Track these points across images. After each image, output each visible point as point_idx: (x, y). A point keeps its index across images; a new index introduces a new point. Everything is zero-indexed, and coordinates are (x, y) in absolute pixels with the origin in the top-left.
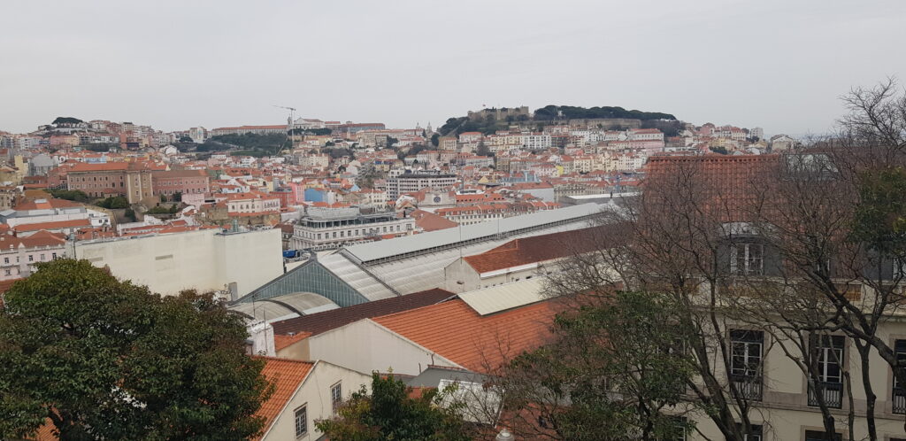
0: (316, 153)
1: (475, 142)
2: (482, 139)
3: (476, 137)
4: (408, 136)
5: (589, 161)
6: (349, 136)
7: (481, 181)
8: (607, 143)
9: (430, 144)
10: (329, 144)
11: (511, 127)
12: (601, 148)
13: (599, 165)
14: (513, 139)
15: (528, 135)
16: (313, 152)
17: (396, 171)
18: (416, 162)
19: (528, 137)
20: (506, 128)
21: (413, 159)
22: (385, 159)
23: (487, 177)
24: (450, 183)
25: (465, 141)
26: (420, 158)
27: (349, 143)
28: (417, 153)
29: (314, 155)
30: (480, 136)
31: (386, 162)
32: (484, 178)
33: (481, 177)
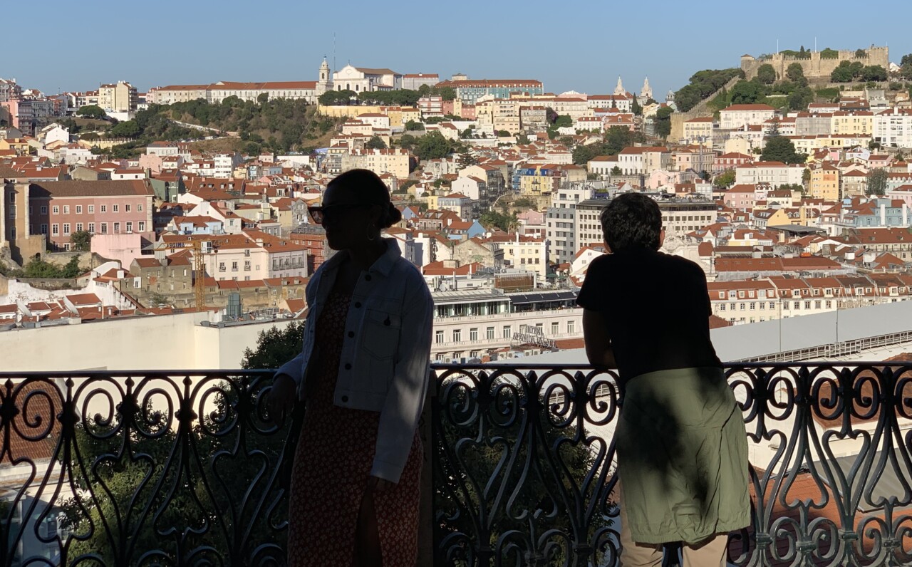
0: (381, 146)
1: (758, 128)
2: (775, 120)
3: (761, 116)
4: (597, 110)
6: (457, 108)
7: (774, 221)
9: (649, 132)
10: (411, 126)
11: (845, 94)
14: (849, 123)
15: (886, 113)
16: (375, 144)
17: (570, 193)
18: (616, 172)
19: (887, 118)
21: (610, 165)
22: (546, 162)
23: (787, 211)
25: (734, 124)
26: (627, 162)
27: (458, 124)
28: (619, 150)
29: (377, 151)
30: (770, 114)
31: (545, 171)
32: (781, 213)
33: (772, 212)
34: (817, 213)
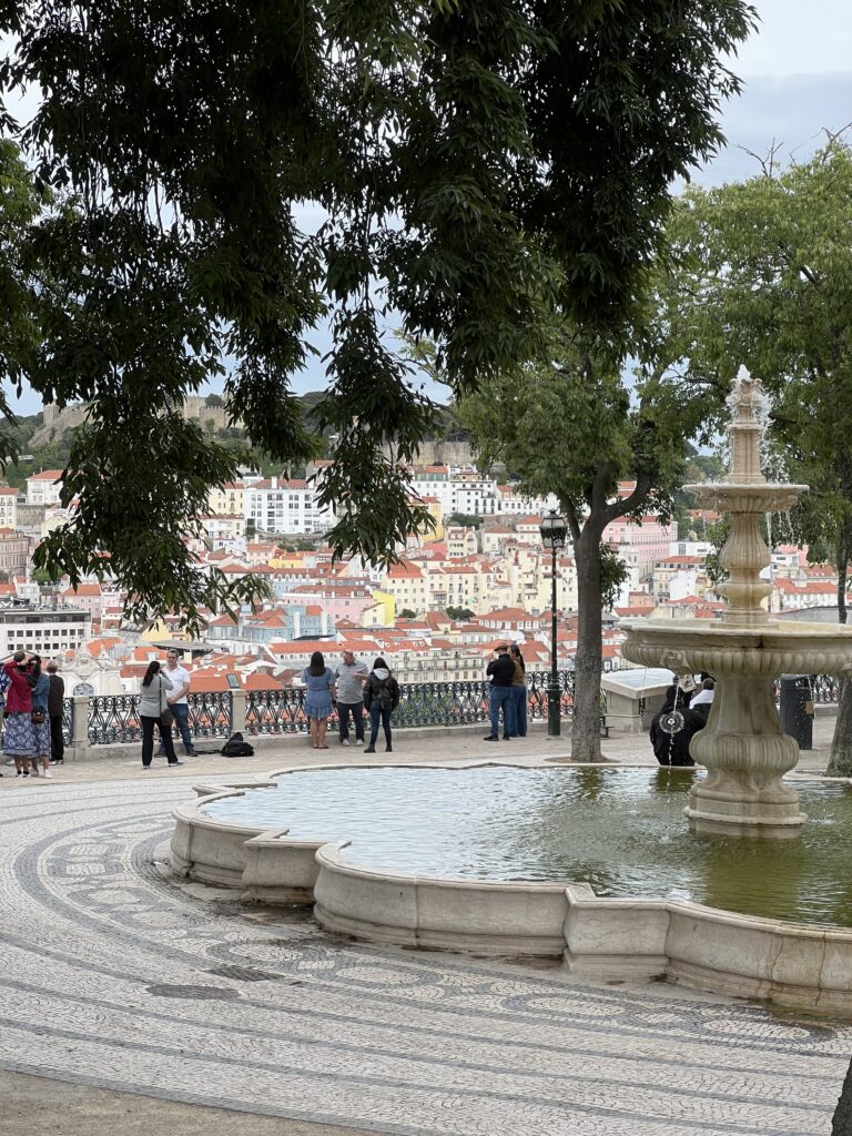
5: (470, 577)
8: (512, 524)
12: (495, 537)
13: (503, 592)
15: (258, 486)
19: (264, 494)
23: (166, 621)
24: (67, 639)
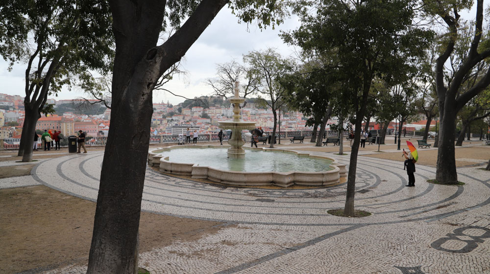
1: (200, 111)
2: (204, 110)
3: (200, 109)
8: (260, 115)
9: (177, 111)
11: (216, 105)
14: (218, 111)
17: (170, 124)
18: (172, 120)
20: (214, 106)
21: (171, 119)
25: (195, 111)
26: (174, 118)
28: (172, 115)
30: (202, 109)
31: (158, 120)
32: (210, 128)
33: (208, 128)
34: (216, 129)
